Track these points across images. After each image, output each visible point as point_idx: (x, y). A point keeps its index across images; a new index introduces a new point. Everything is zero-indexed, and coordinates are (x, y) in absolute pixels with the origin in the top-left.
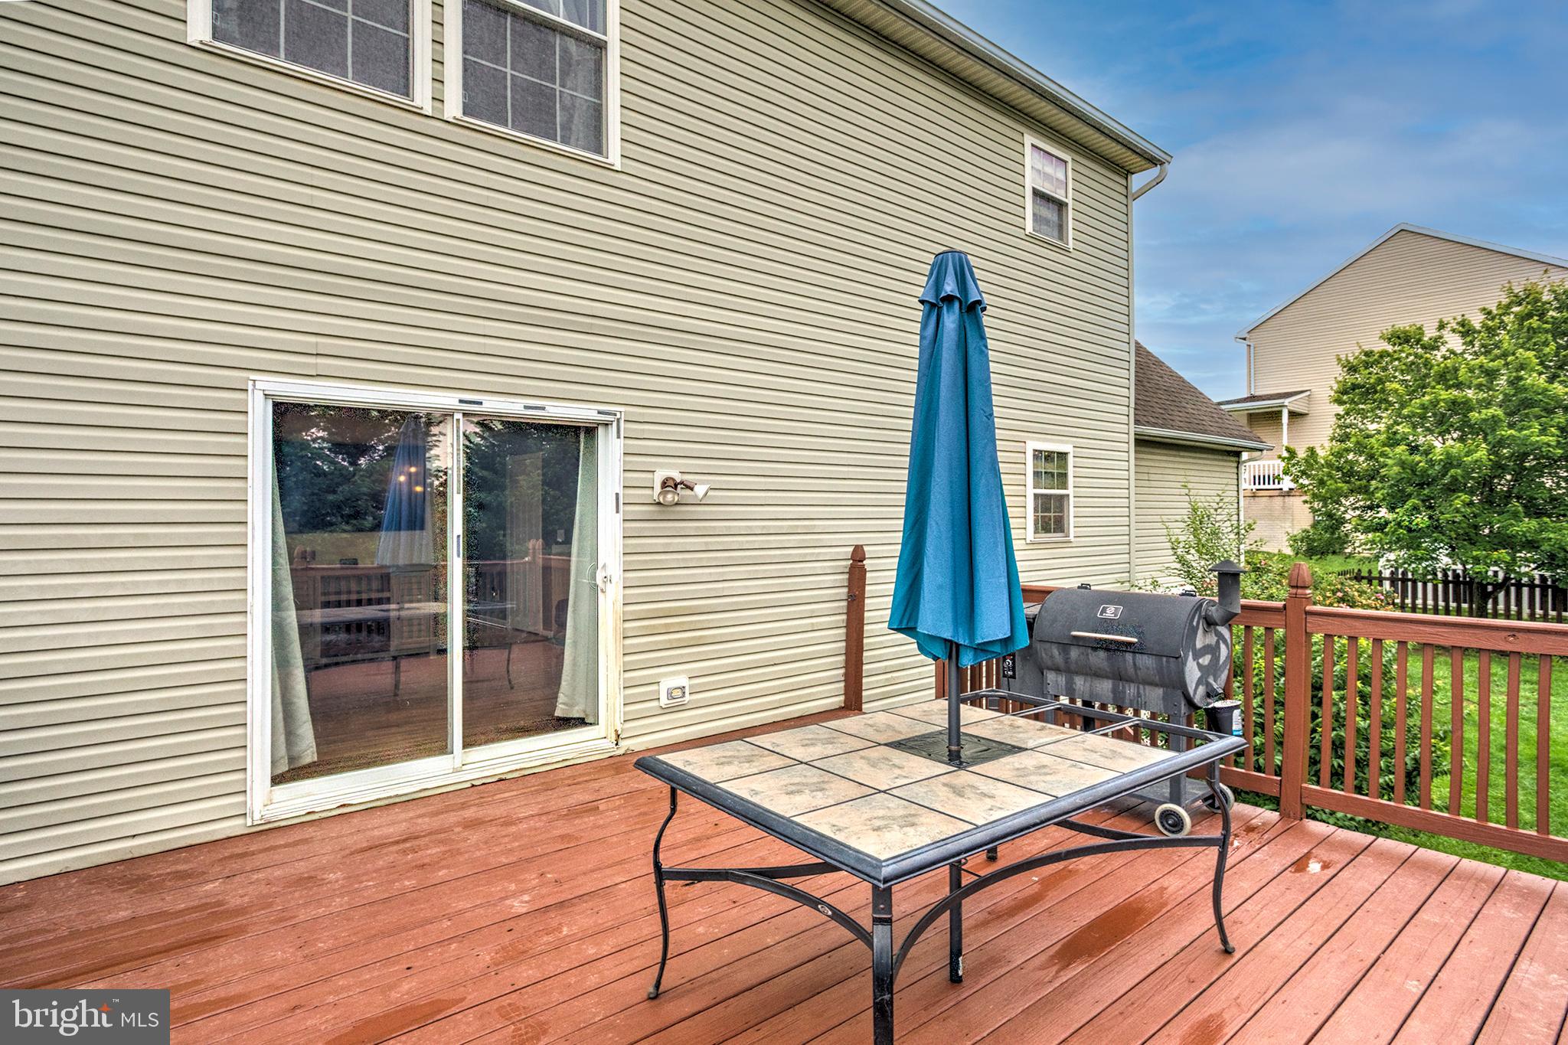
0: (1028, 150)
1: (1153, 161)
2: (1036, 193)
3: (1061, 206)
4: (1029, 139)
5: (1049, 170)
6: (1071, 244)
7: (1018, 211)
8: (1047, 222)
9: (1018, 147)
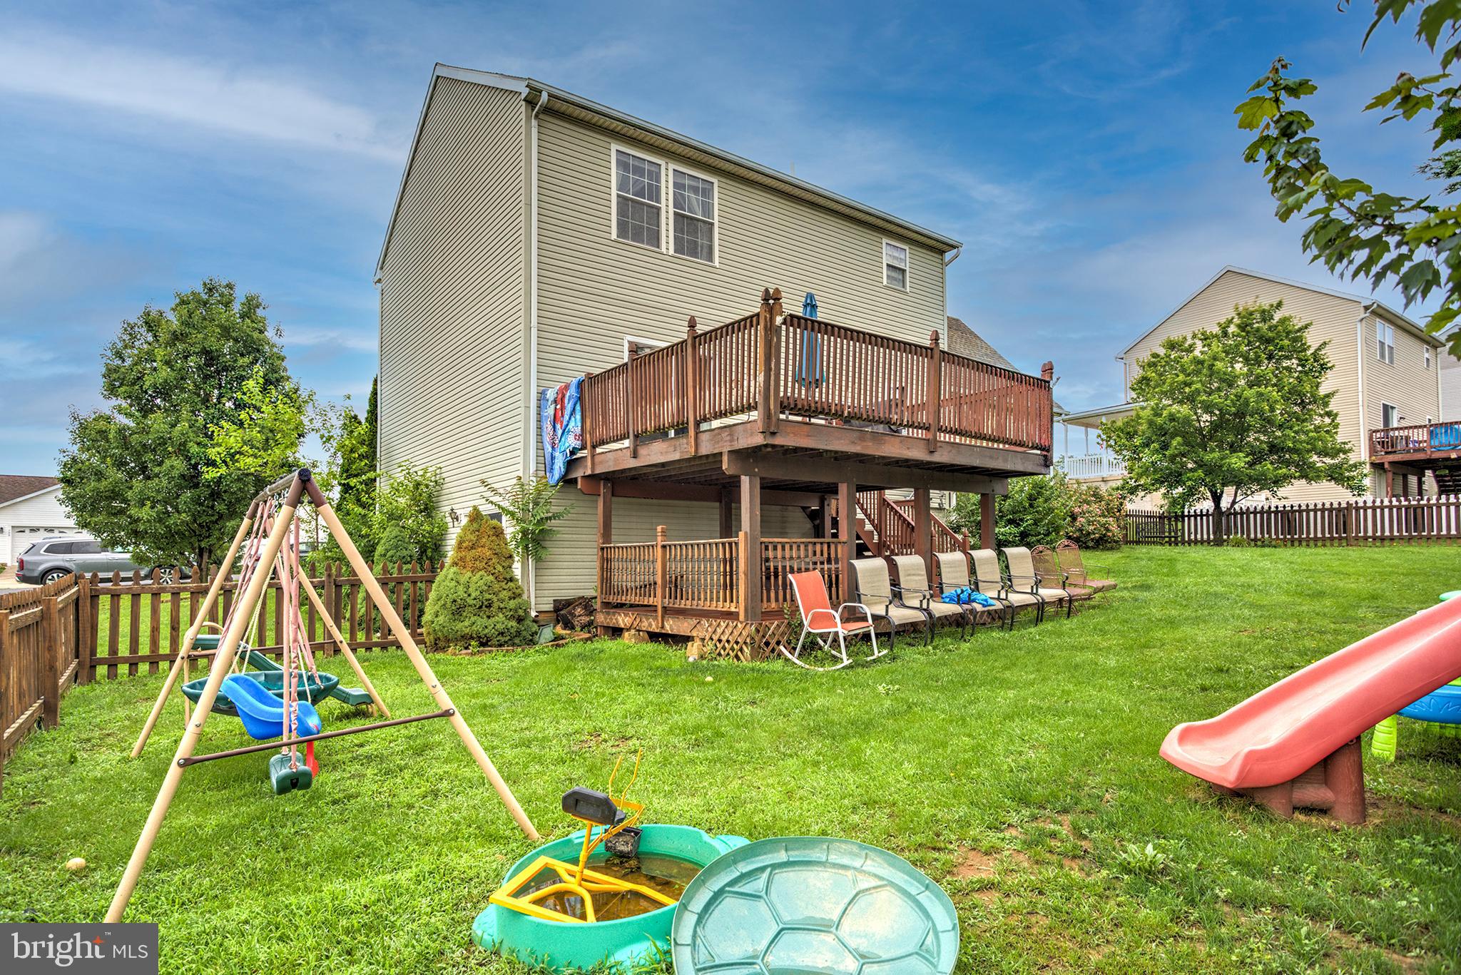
0: (884, 245)
1: (954, 247)
2: (888, 265)
3: (903, 271)
4: (885, 241)
5: (896, 254)
6: (908, 290)
7: (880, 275)
8: (895, 279)
9: (879, 245)
